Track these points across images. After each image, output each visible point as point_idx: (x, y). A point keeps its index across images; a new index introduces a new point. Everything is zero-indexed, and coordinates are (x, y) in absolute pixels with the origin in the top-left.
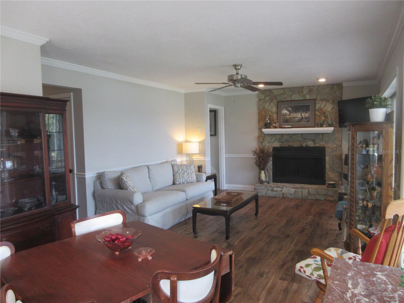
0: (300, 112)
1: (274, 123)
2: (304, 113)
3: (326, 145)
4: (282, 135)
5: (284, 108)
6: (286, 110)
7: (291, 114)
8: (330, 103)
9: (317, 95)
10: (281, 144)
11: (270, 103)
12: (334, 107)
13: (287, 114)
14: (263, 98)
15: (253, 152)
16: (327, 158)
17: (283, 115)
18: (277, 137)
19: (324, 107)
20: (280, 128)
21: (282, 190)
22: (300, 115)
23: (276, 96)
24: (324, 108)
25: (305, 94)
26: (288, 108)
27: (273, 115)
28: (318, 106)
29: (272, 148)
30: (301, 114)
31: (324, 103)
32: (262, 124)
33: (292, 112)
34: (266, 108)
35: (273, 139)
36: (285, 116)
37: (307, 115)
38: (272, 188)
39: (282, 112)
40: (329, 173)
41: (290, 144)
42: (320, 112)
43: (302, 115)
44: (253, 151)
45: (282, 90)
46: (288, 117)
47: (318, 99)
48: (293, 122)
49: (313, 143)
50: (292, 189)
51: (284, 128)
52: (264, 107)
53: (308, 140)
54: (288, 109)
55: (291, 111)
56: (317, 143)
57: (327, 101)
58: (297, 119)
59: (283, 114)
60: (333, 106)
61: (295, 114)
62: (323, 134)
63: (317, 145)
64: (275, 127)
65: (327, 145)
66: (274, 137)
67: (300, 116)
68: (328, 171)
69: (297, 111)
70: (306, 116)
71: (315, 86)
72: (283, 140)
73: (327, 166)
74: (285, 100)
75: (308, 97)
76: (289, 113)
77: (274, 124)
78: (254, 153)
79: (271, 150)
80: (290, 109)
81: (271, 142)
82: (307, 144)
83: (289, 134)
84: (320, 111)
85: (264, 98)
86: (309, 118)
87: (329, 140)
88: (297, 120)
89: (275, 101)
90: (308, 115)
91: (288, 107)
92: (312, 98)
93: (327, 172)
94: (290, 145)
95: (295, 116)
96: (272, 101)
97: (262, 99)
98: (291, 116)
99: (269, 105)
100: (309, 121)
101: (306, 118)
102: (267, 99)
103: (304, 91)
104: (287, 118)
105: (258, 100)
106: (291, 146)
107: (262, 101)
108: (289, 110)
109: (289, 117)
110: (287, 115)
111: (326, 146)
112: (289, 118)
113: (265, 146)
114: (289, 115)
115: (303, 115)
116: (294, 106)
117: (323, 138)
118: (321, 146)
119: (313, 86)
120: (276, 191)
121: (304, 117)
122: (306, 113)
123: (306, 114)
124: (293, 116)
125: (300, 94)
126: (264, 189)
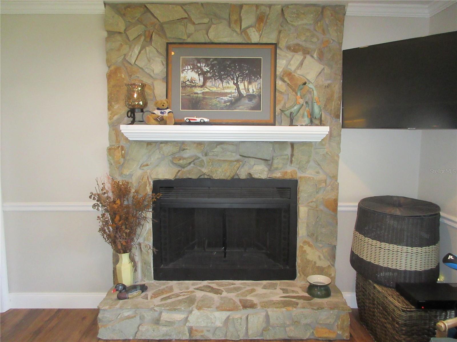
0: (233, 79)
1: (158, 109)
2: (246, 83)
3: (299, 175)
4: (182, 145)
5: (186, 63)
6: (193, 69)
7: (208, 84)
8: (312, 57)
9: (280, 32)
10: (179, 171)
11: (143, 48)
12: (323, 69)
13: (197, 82)
14: (122, 31)
15: (90, 197)
16: (303, 211)
17: (185, 86)
18: (167, 150)
19: (298, 68)
20: (176, 124)
21: (186, 320)
22: (235, 87)
23: (161, 25)
24: (299, 72)
25: (247, 26)
26: (199, 65)
27: (153, 84)
28: (281, 64)
29: (152, 183)
30: (236, 84)
31: (298, 57)
32: (122, 109)
33: (210, 78)
34: (133, 62)
35: (156, 156)
36: (189, 89)
37: (253, 88)
38: (156, 314)
39: (182, 75)
40: (306, 248)
41: (204, 170)
42: (288, 82)
43: (238, 88)
44: (92, 193)
45: (179, 8)
46: (198, 90)
47: (283, 44)
48: (215, 107)
49: (266, 169)
50: (217, 314)
51: (190, 123)
52: (124, 59)
53: (252, 161)
54: (200, 68)
55: (209, 75)
56: (277, 169)
57: (306, 52)
58: (226, 98)
59: (185, 82)
60: (322, 67)
61: (218, 82)
62: (292, 145)
63: (277, 175)
64: (162, 121)
65: (303, 175)
66: (158, 151)
67: (234, 91)
68: (305, 242)
69: (224, 75)
70: (251, 91)
71: (274, 5)
72: (184, 159)
73: (302, 231)
74: (189, 40)
75: (255, 37)
76: (202, 79)
77: (158, 112)
78: (95, 202)
79: (149, 189)
80: (206, 69)
81: (147, 165)
82: (252, 172)
83: (200, 144)
84: (286, 79)
85: (125, 30)
86: (260, 96)
87: (308, 162)
88: (225, 102)
89: (159, 42)
90: (255, 90)
91: (199, 60)
92: (265, 41)
93: (302, 247)
94: (204, 174)
95: (219, 90)
96: (149, 39)
97: (120, 33)
98: (207, 90)
99: (140, 53)
100: (257, 107)
101: (251, 97)
102: (133, 33)
103: (243, 18)
104: (197, 93)
105: (105, 34)
106: (206, 177)
107: (118, 38)
108: (202, 70)
109: (203, 93)
110: (195, 86)
111: (300, 177)
112: (201, 95)
113: (131, 175)
114: (202, 87)
115: (241, 86)
116: (215, 59)
117: (292, 155)
118: (288, 177)
119: (270, 6)
120: (170, 323)
121: (244, 92)
122: (250, 83)
123: (250, 87)
124: (214, 89)
125: (233, 25)
126: (129, 318)
